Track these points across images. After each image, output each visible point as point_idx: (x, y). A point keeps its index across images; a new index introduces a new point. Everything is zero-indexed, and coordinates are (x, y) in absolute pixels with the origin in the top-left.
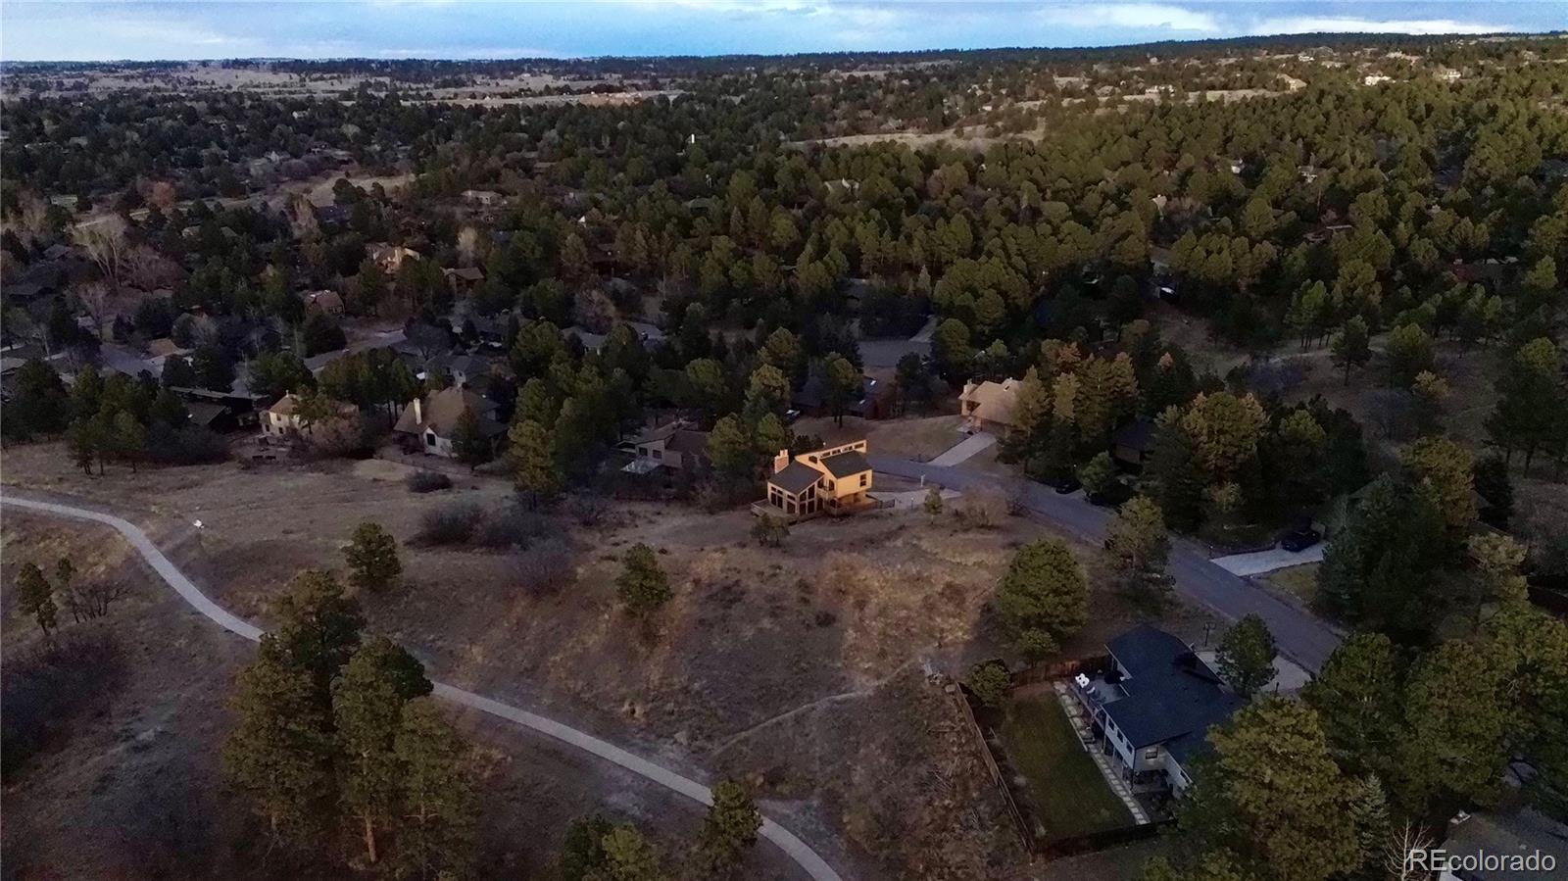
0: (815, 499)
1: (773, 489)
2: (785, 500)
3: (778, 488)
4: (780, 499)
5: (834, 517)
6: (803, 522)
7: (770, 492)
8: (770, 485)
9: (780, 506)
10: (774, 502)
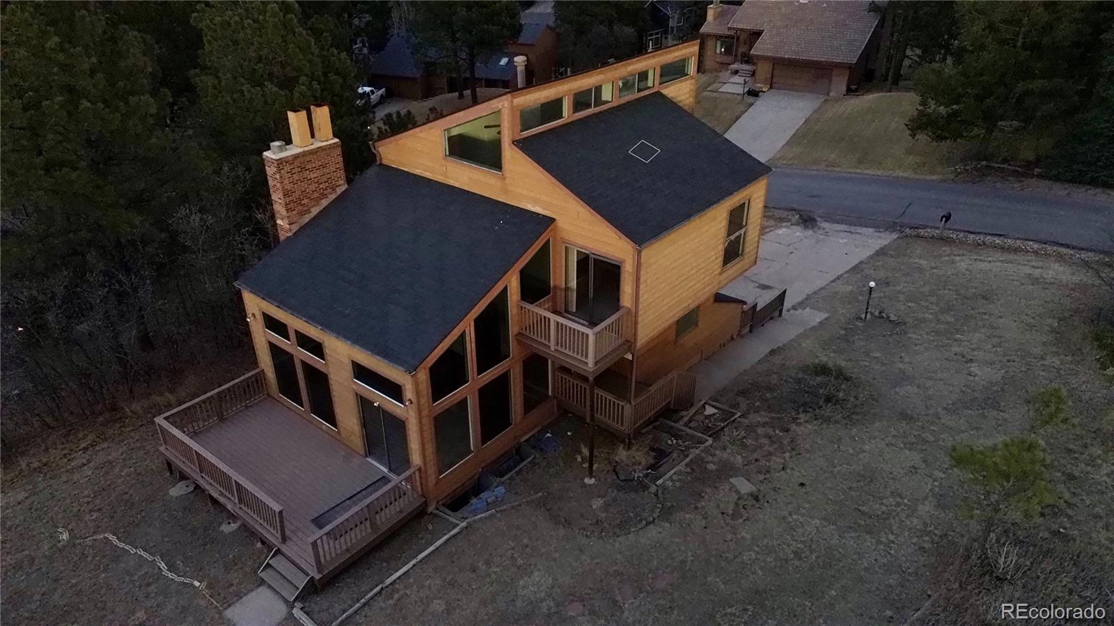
0: (512, 365)
1: (272, 324)
2: (344, 388)
3: (295, 323)
4: (319, 381)
5: (613, 438)
6: (458, 502)
7: (261, 337)
8: (254, 304)
9: (323, 406)
10: (288, 385)
